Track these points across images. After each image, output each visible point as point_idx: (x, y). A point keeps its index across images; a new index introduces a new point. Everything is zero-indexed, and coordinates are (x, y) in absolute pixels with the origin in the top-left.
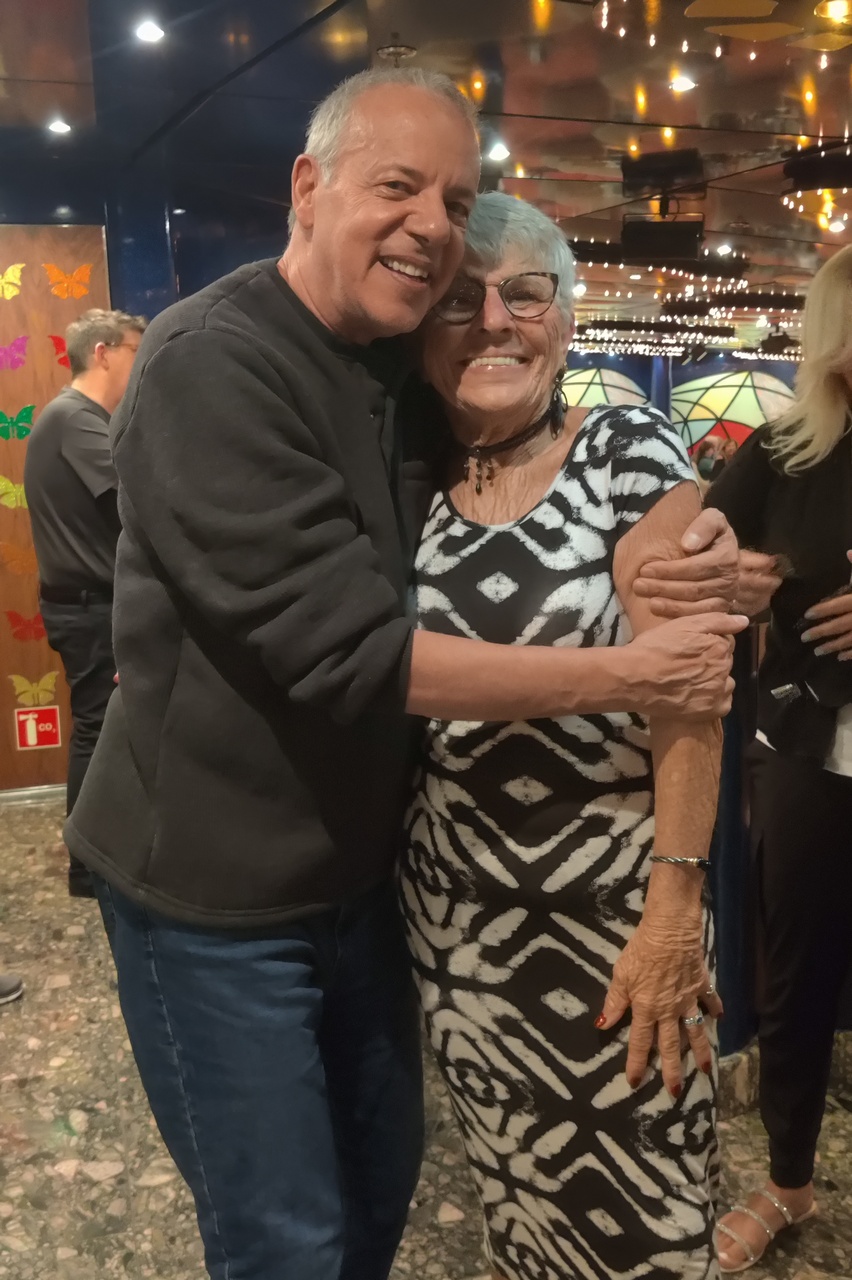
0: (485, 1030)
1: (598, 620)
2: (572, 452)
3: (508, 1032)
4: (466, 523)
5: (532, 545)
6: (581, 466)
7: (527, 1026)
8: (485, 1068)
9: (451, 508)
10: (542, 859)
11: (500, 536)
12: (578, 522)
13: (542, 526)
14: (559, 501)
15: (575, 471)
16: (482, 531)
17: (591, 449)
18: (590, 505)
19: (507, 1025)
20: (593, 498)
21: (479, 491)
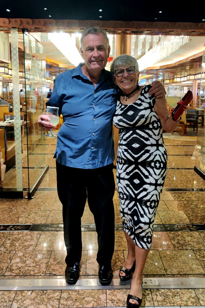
0: (124, 186)
1: (148, 116)
2: (142, 92)
3: (127, 186)
4: (124, 105)
5: (136, 106)
6: (143, 94)
7: (130, 185)
8: (123, 193)
9: (121, 104)
10: (138, 157)
11: (130, 106)
12: (144, 102)
13: (137, 103)
14: (140, 99)
15: (142, 95)
16: (127, 106)
17: (145, 91)
18: (146, 99)
19: (128, 185)
20: (146, 98)
21: (126, 100)
